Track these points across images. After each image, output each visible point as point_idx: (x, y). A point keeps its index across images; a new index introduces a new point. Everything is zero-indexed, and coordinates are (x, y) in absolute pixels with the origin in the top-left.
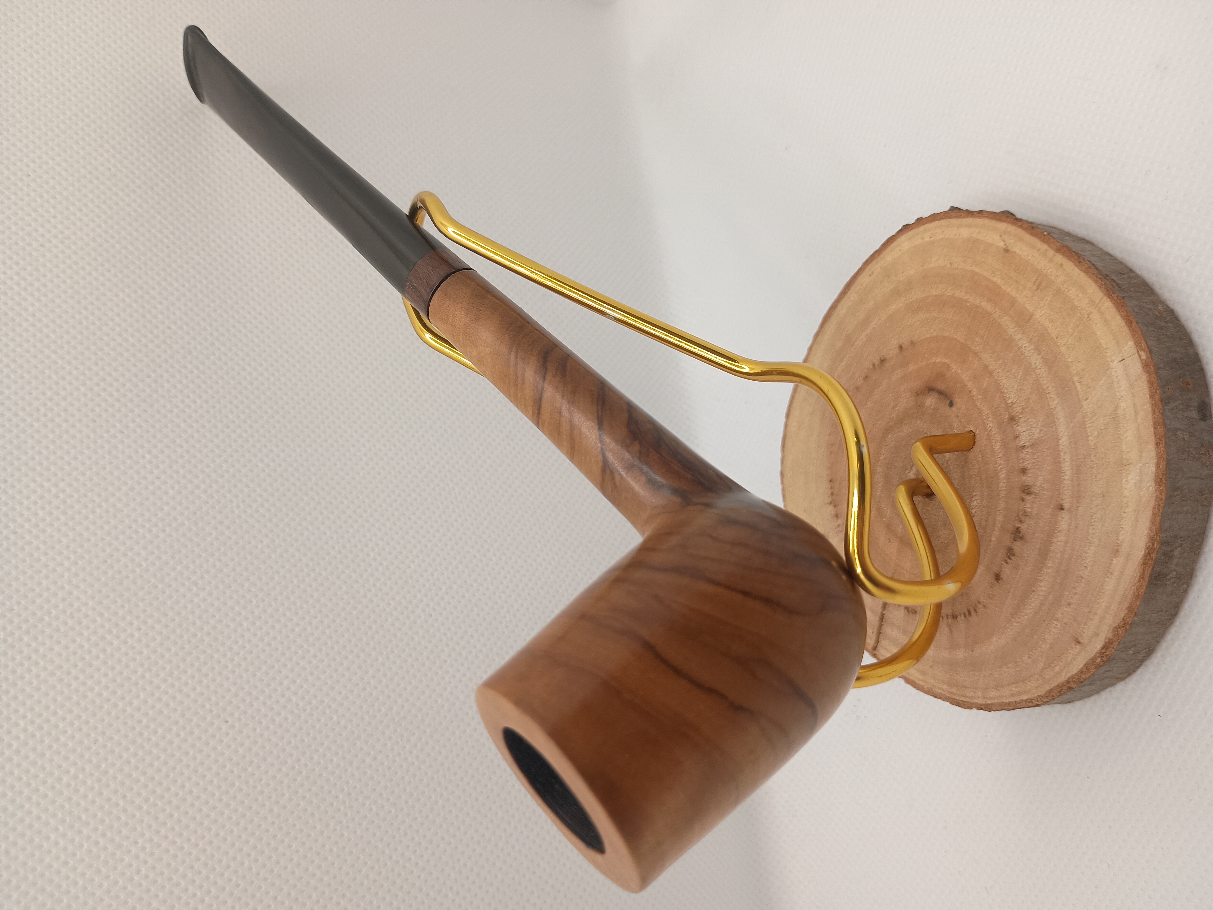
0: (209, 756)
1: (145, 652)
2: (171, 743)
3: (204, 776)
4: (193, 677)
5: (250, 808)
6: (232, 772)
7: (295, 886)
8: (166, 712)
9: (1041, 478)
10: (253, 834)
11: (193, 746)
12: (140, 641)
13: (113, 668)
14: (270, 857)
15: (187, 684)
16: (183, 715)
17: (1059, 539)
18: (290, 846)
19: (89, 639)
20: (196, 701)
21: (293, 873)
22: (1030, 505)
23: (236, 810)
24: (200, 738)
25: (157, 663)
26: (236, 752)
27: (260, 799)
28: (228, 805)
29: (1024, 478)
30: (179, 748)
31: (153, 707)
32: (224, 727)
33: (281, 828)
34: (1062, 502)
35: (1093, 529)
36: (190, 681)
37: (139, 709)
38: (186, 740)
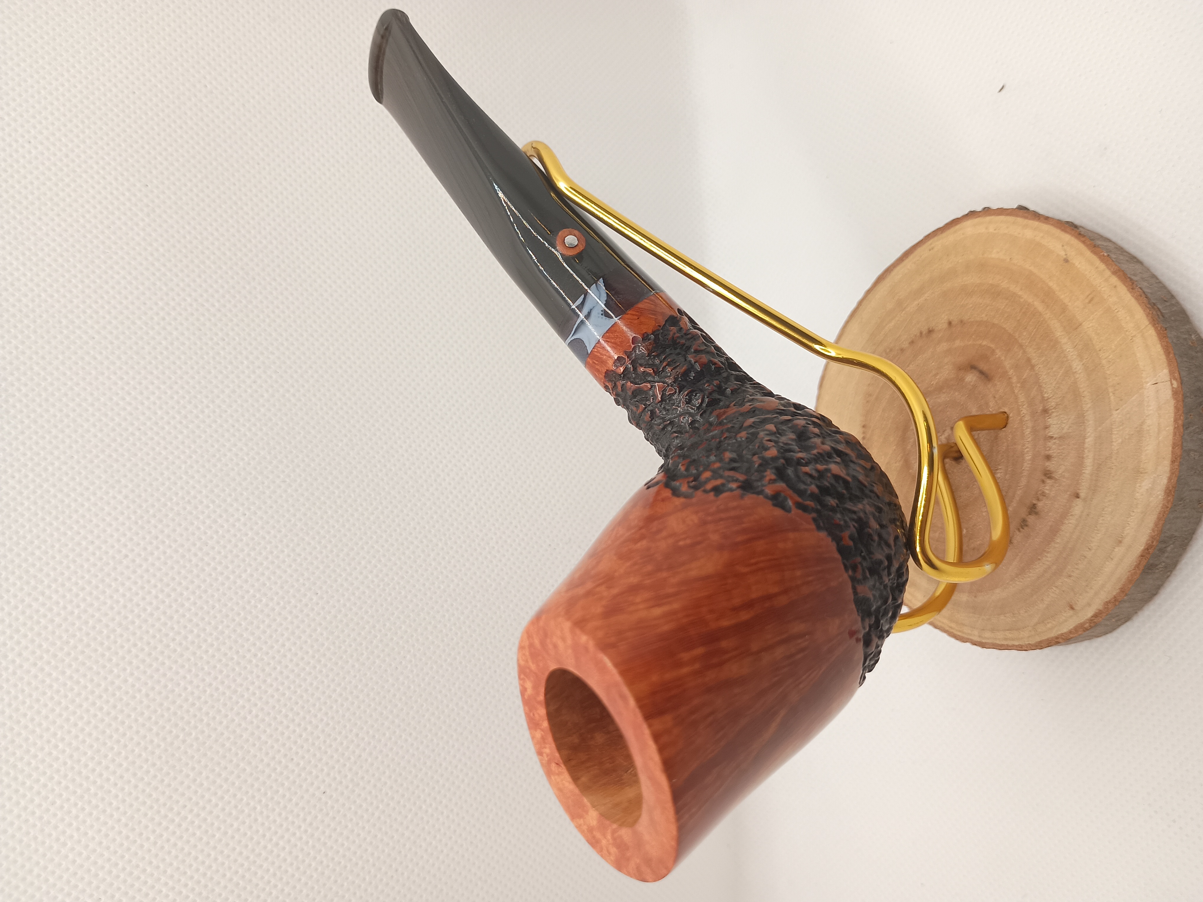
0: (303, 621)
1: (250, 533)
2: (273, 610)
3: (300, 638)
4: (289, 556)
5: (336, 664)
6: (322, 634)
7: (373, 726)
8: (268, 585)
9: (1063, 468)
10: (340, 684)
11: (291, 612)
12: (245, 524)
13: (225, 547)
14: (353, 703)
15: (284, 562)
16: (282, 588)
17: (1071, 521)
18: (368, 695)
19: (204, 523)
20: (291, 576)
21: (371, 716)
22: (1048, 487)
23: (326, 666)
24: (296, 607)
25: (259, 544)
26: (325, 618)
27: (344, 657)
28: (319, 661)
29: (1047, 464)
30: (280, 614)
31: (258, 580)
32: (315, 598)
33: (361, 681)
34: (1080, 491)
35: (1103, 520)
36: (286, 560)
37: (246, 581)
38: (285, 608)
